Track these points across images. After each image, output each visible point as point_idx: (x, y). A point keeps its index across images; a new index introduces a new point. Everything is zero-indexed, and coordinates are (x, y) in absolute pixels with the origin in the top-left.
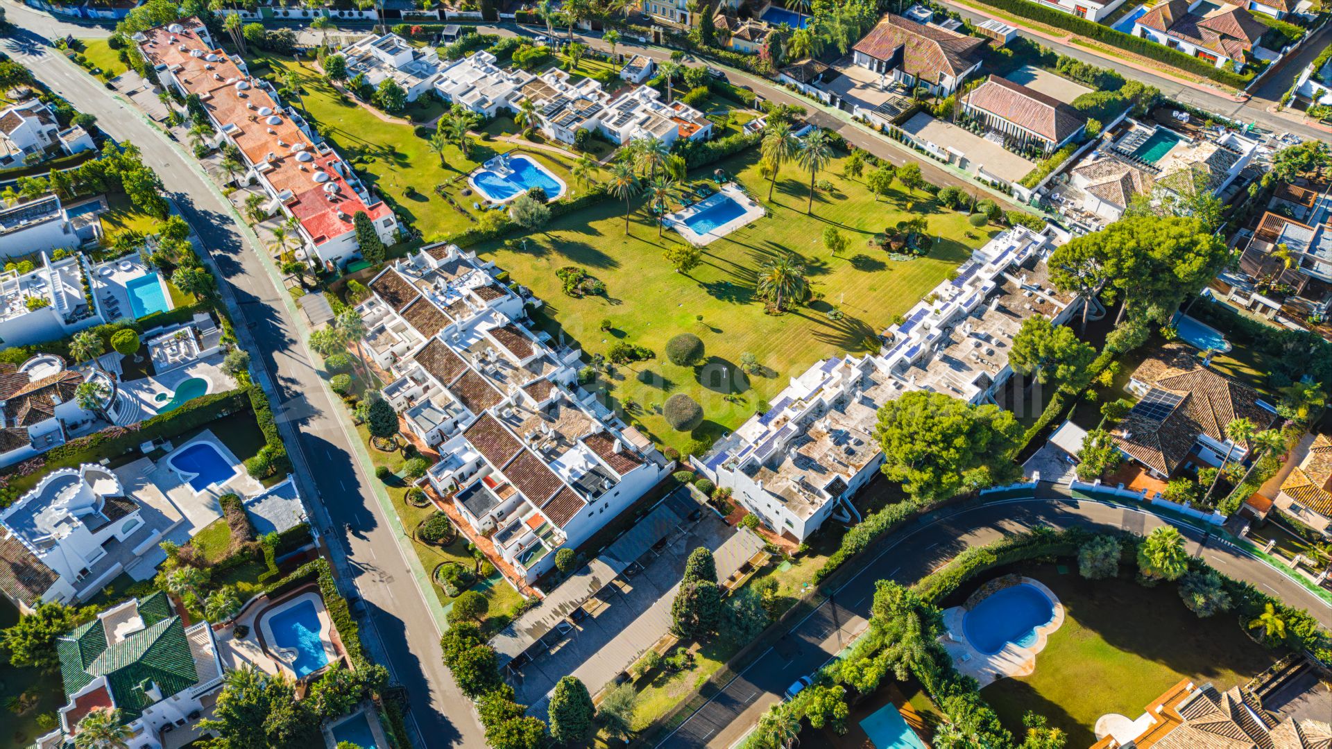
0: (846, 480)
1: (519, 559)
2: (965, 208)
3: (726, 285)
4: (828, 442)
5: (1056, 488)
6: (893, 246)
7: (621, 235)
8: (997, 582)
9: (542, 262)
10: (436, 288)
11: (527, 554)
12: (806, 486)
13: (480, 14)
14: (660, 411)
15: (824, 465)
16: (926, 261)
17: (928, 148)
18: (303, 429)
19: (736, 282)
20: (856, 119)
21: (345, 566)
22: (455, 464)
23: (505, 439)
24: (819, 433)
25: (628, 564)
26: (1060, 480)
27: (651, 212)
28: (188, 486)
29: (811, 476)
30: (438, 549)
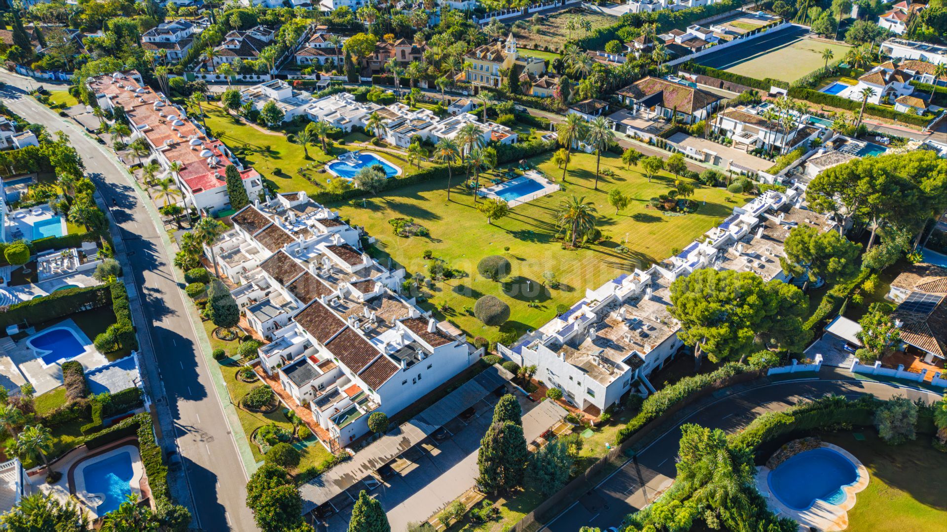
0: (643, 356)
1: (334, 420)
2: (723, 185)
3: (529, 232)
4: (625, 328)
5: (838, 370)
6: (666, 205)
7: (443, 201)
8: (797, 444)
9: (379, 214)
10: (286, 219)
11: (342, 416)
12: (606, 361)
13: (346, 78)
14: (472, 314)
15: (621, 344)
16: (695, 216)
17: (686, 152)
18: (156, 324)
19: (537, 230)
20: (629, 136)
21: (170, 428)
22: (284, 345)
23: (330, 320)
24: (616, 322)
25: (437, 427)
26: (840, 365)
27: (468, 187)
28: (40, 361)
29: (610, 353)
30: (260, 416)
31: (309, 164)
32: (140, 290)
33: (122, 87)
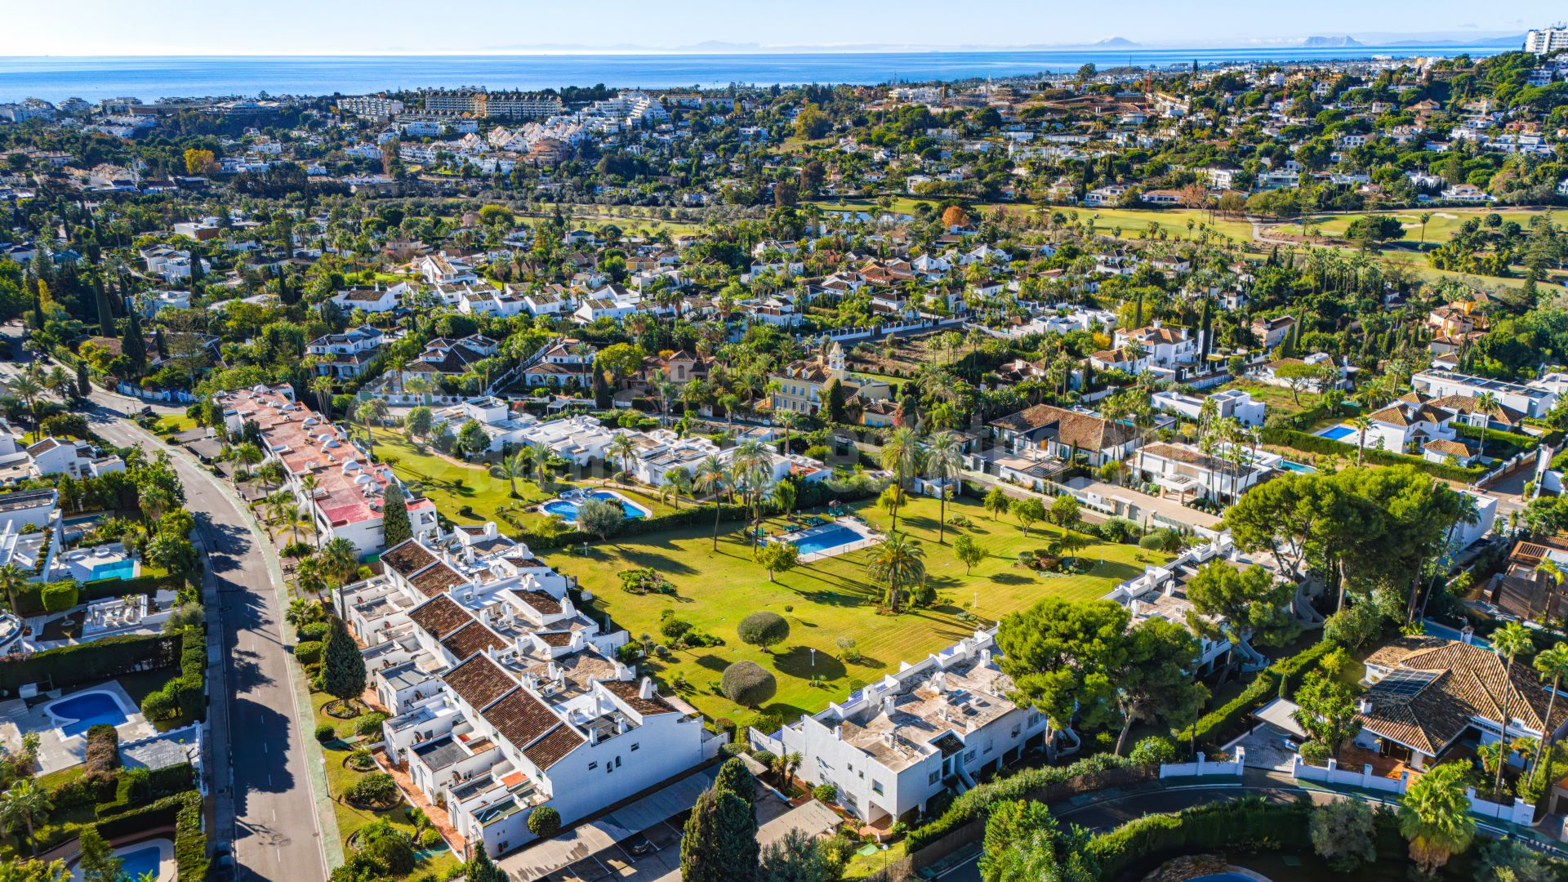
0: (962, 737)
1: (478, 816)
2: (1135, 541)
3: (830, 594)
4: (942, 702)
5: (1272, 775)
6: (1043, 562)
7: (706, 552)
8: (1188, 863)
9: (605, 565)
10: (461, 557)
11: (490, 812)
12: (904, 742)
13: (593, 402)
14: (719, 693)
15: (933, 723)
16: (1086, 579)
17: (1088, 501)
18: (240, 695)
19: (842, 592)
20: (1003, 480)
21: (228, 826)
22: (423, 717)
23: (496, 679)
24: (931, 695)
25: (634, 832)
26: (1277, 768)
27: (747, 535)
28: (59, 732)
29: (912, 732)
30: (368, 814)
31: (513, 503)
32: (228, 653)
33: (264, 403)
